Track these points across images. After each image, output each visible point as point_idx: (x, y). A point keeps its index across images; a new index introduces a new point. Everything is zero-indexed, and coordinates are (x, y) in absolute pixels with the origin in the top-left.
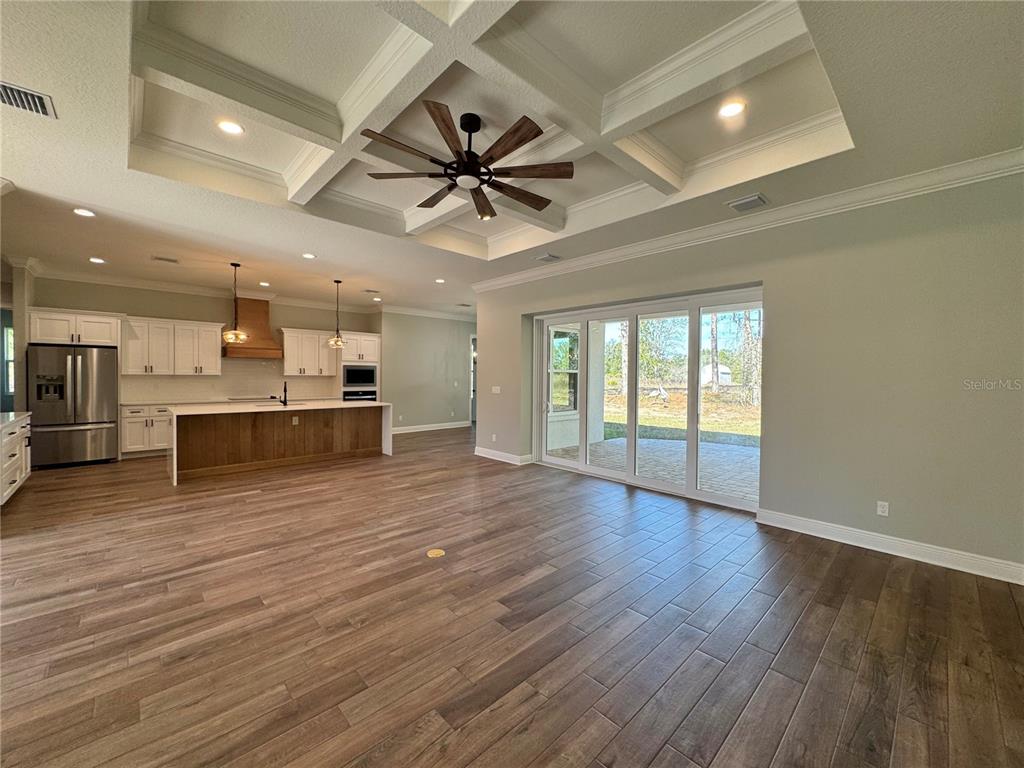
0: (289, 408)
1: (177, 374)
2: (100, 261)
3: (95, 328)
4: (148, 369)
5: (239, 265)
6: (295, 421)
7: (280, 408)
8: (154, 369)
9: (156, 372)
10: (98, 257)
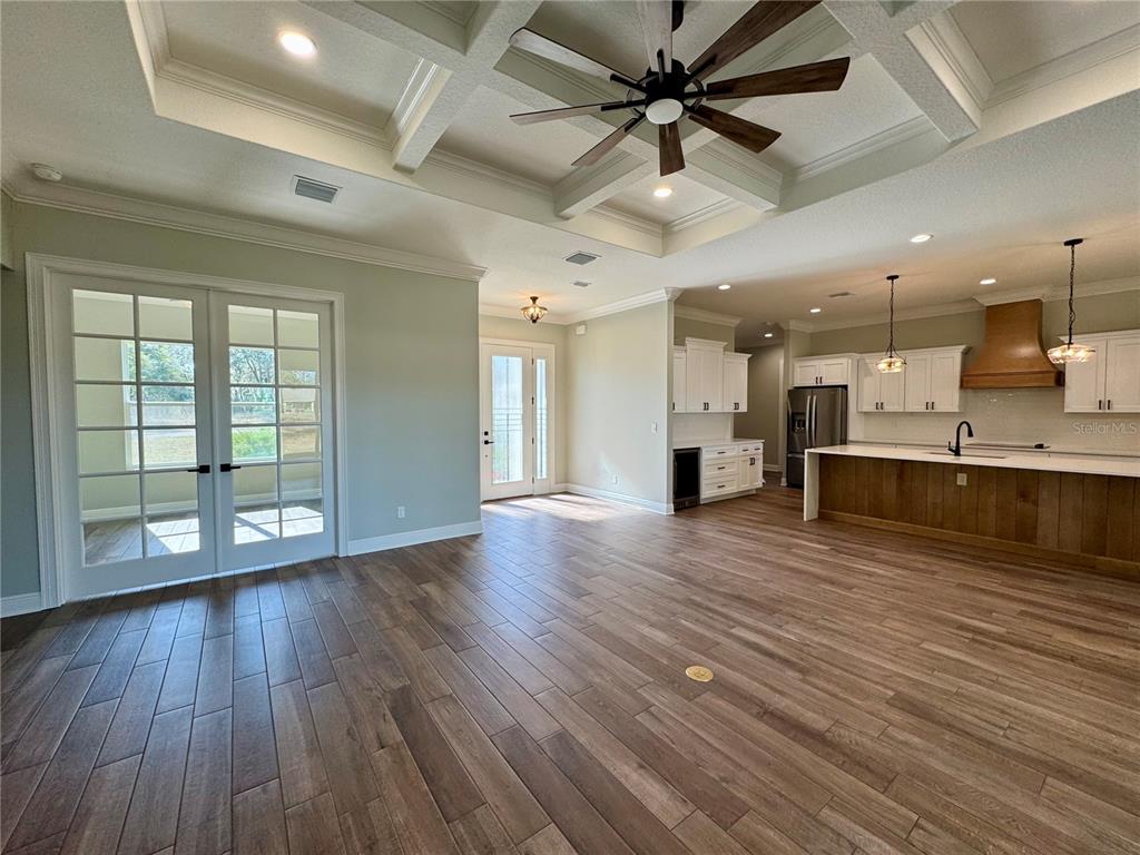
0: (963, 460)
1: (907, 410)
2: (818, 310)
3: (831, 370)
4: (879, 406)
5: (897, 277)
6: (962, 480)
7: (950, 459)
8: (885, 405)
9: (887, 408)
10: (817, 307)
